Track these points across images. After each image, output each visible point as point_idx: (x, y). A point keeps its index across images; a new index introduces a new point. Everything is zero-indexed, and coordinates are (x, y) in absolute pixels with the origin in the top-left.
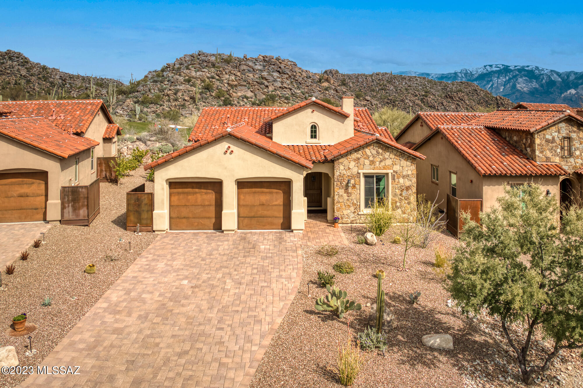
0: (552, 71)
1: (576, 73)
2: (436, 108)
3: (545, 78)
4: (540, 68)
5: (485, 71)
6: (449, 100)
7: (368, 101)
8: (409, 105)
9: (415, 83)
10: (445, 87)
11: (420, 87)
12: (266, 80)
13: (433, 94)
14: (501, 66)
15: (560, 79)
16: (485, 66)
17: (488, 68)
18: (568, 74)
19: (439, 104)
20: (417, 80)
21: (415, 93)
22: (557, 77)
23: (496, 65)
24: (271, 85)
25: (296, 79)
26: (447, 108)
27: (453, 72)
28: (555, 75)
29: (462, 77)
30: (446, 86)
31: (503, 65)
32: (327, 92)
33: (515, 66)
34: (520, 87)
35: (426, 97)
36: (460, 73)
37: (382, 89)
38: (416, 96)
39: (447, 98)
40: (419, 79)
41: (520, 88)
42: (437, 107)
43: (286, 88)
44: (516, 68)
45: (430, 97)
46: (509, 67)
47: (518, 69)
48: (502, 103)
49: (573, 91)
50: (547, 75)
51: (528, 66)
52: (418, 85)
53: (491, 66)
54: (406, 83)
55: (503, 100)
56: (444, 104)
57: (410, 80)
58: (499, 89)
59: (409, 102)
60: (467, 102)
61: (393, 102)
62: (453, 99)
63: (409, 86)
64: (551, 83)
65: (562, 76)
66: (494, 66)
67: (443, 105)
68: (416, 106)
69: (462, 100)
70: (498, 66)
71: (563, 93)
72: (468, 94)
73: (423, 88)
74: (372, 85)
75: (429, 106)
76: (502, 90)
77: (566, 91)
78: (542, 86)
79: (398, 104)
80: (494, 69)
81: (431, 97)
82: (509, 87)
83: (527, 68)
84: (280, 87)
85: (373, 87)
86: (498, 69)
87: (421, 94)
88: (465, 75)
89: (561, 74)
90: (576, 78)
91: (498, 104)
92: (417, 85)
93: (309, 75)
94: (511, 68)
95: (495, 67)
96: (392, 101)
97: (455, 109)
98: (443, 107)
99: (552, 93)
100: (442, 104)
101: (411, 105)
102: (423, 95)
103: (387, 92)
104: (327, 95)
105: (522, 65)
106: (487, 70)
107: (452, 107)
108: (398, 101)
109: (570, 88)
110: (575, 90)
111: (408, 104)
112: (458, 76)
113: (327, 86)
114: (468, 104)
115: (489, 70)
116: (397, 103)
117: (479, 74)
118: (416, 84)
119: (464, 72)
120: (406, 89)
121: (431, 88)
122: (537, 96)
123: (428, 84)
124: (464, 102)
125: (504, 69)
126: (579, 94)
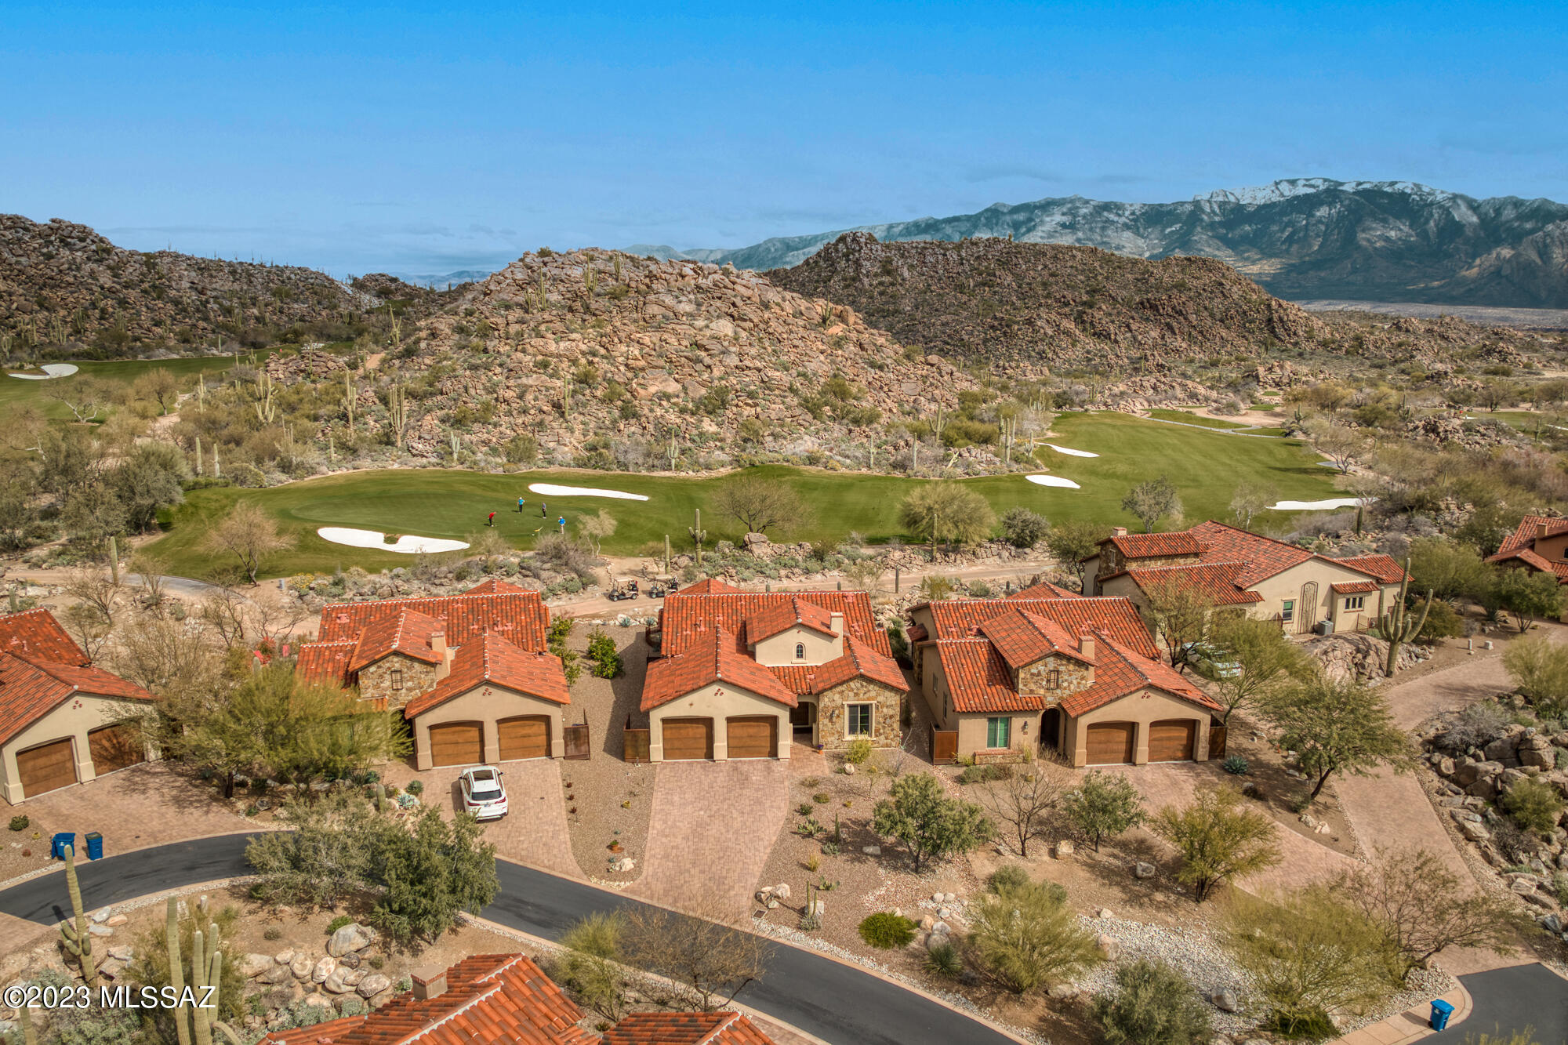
0: (1454, 198)
1: (1518, 203)
2: (1113, 337)
3: (1436, 216)
4: (1424, 189)
5: (1278, 199)
6: (1147, 313)
7: (932, 365)
8: (1043, 339)
9: (1069, 264)
11: (1080, 277)
13: (1110, 295)
14: (1319, 182)
15: (1475, 219)
16: (1277, 184)
17: (1285, 188)
18: (1499, 206)
19: (1120, 327)
20: (1074, 256)
21: (1064, 297)
22: (1470, 212)
23: (1307, 180)
26: (1140, 337)
28: (1463, 208)
29: (1213, 211)
30: (1147, 272)
31: (1325, 180)
33: (1359, 184)
34: (1366, 239)
35: (1091, 307)
37: (985, 284)
38: (1067, 304)
39: (1144, 308)
40: (1080, 254)
41: (1364, 243)
42: (1116, 334)
44: (1360, 188)
45: (1100, 308)
46: (1342, 184)
47: (1365, 190)
48: (1281, 319)
49: (1507, 252)
50: (1441, 207)
51: (1392, 184)
52: (1077, 270)
53: (1293, 182)
54: (1046, 266)
55: (1286, 310)
56: (1134, 327)
57: (1055, 258)
58: (1310, 246)
60: (1193, 318)
62: (1158, 311)
63: (1052, 275)
64: (1452, 229)
65: (1483, 210)
66: (1301, 182)
67: (1131, 331)
68: (1061, 341)
69: (1181, 312)
70: (1313, 182)
71: (1481, 256)
72: (1200, 294)
73: (1088, 278)
75: (1094, 334)
76: (1316, 248)
77: (1489, 251)
78: (1424, 235)
79: (1019, 330)
80: (1301, 190)
81: (1104, 307)
82: (1337, 241)
83: (1388, 190)
85: (962, 278)
86: (1311, 191)
87: (1078, 300)
88: (1220, 207)
89: (1479, 206)
90: (1519, 217)
92: (1073, 272)
94: (1345, 188)
95: (1305, 185)
96: (1003, 323)
97: (1159, 340)
98: (1129, 335)
99: (1449, 256)
100: (1128, 326)
102: (1084, 304)
105: (1376, 181)
106: (1284, 197)
107: (1153, 334)
108: (1020, 325)
109: (1499, 242)
110: (1513, 248)
112: (1202, 211)
114: (1195, 323)
115: (1287, 193)
116: (1016, 327)
117: (1259, 206)
118: (1072, 267)
120: (1045, 285)
121: (1107, 278)
122: (1408, 262)
123: (1102, 269)
124: (1186, 319)
125: (1327, 191)
126: (1522, 260)
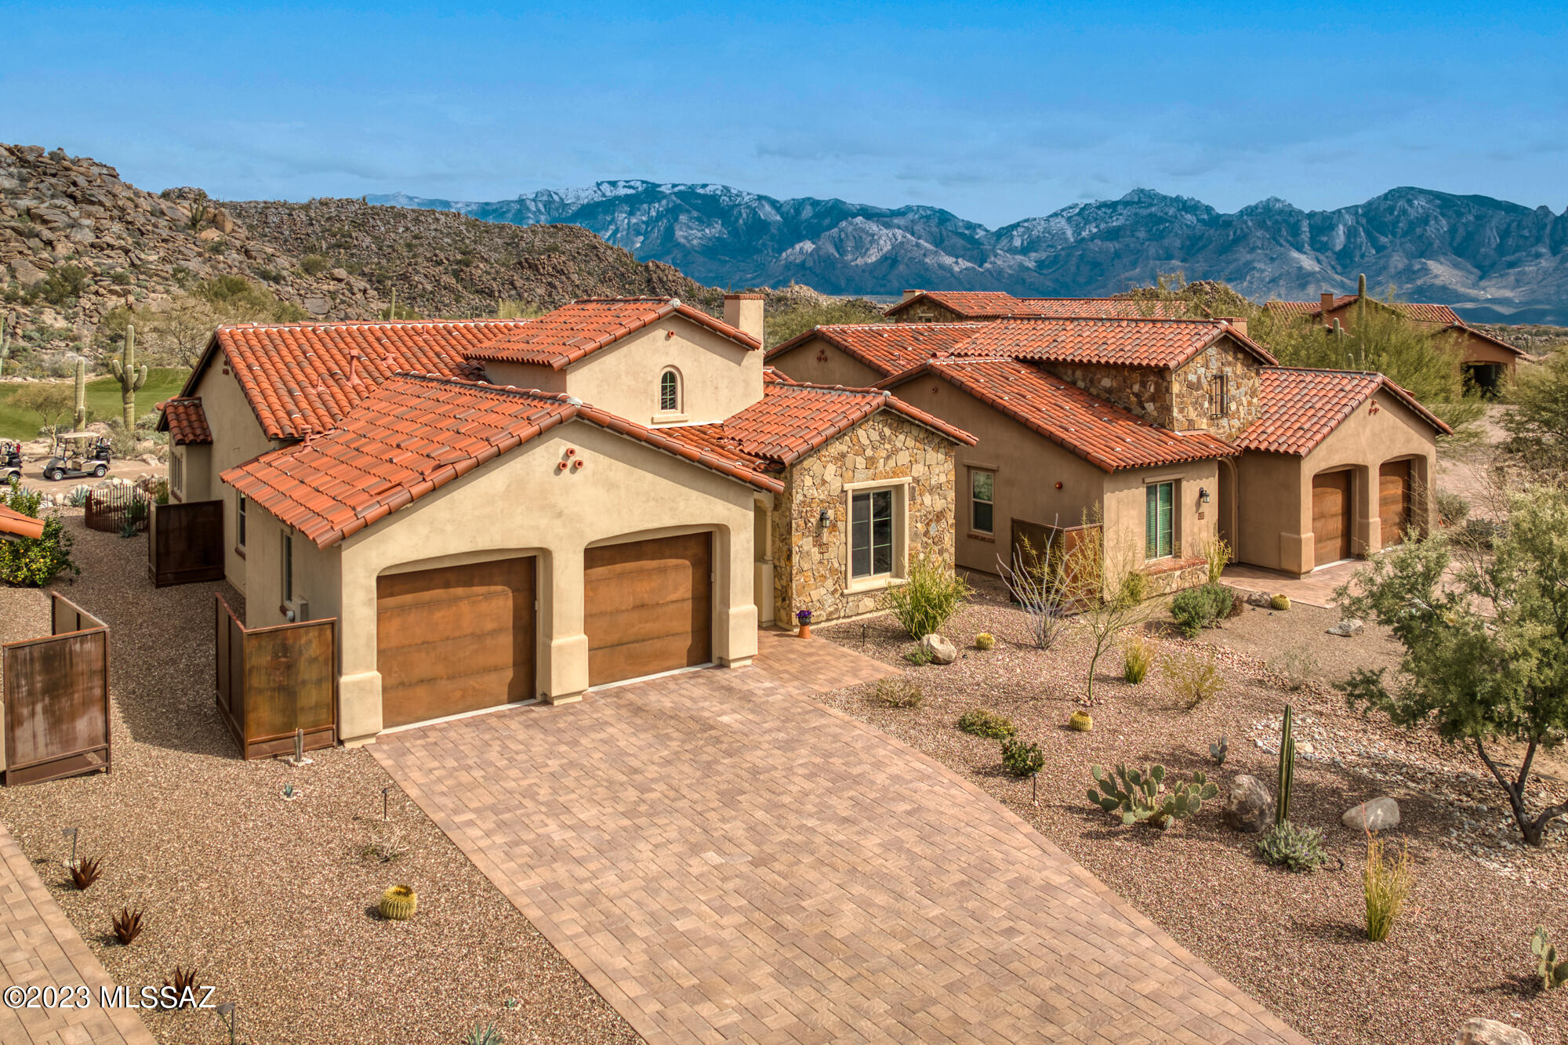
0: (760, 198)
1: (815, 203)
2: (497, 294)
3: (744, 215)
4: (733, 191)
5: (598, 198)
6: (528, 273)
7: (340, 280)
8: (424, 289)
9: (433, 227)
10: (513, 238)
11: (446, 240)
12: (45, 222)
13: (482, 257)
14: (638, 184)
15: (778, 218)
16: (598, 185)
17: (606, 188)
18: (799, 205)
19: (503, 284)
20: (438, 220)
21: (436, 255)
22: (773, 212)
23: (627, 182)
24: (62, 238)
25: (129, 219)
26: (526, 295)
27: (515, 197)
28: (768, 208)
29: (539, 210)
30: (517, 236)
31: (643, 182)
32: (221, 258)
33: (674, 186)
34: (683, 237)
35: (467, 266)
36: (534, 200)
37: (339, 246)
38: (439, 263)
39: (523, 268)
40: (443, 218)
41: (682, 241)
42: (500, 291)
43: (111, 246)
44: (676, 189)
45: (477, 267)
46: (660, 186)
47: (680, 192)
48: (660, 280)
49: (808, 246)
50: (748, 207)
51: (704, 186)
52: (442, 233)
53: (613, 184)
54: (407, 229)
55: (663, 271)
56: (518, 284)
57: (417, 221)
58: (633, 243)
59: (424, 281)
60: (575, 277)
61: (378, 282)
62: (538, 270)
63: (416, 237)
64: (759, 226)
65: (784, 209)
66: (622, 184)
67: (515, 288)
68: (444, 292)
69: (562, 272)
70: (632, 183)
71: (785, 250)
72: (574, 257)
73: (456, 242)
74: (308, 235)
75: (477, 292)
76: (638, 245)
77: (792, 246)
78: (735, 232)
79: (393, 285)
80: (622, 191)
81: (481, 266)
82: (657, 238)
83: (701, 191)
84: (92, 246)
85: (313, 239)
86: (631, 191)
87: (451, 258)
88: (545, 206)
89: (781, 206)
90: (816, 215)
91: (649, 281)
92: (439, 235)
93: (158, 207)
94: (662, 189)
95: (625, 187)
96: (374, 279)
97: (546, 298)
98: (513, 292)
99: (758, 251)
100: (512, 283)
101: (429, 287)
102: (459, 262)
103: (352, 254)
104: (222, 266)
105: (690, 183)
106: (604, 195)
107: (538, 291)
108: (390, 278)
109: (800, 239)
110: (813, 243)
111: (420, 286)
112: (528, 209)
113: (217, 239)
114: (577, 282)
115: (608, 193)
116: (390, 283)
117: (583, 205)
118: (436, 230)
119: (545, 198)
120: (409, 246)
121: (475, 242)
122: (723, 258)
123: (469, 232)
124: (568, 278)
125: (646, 191)
126: (822, 253)
